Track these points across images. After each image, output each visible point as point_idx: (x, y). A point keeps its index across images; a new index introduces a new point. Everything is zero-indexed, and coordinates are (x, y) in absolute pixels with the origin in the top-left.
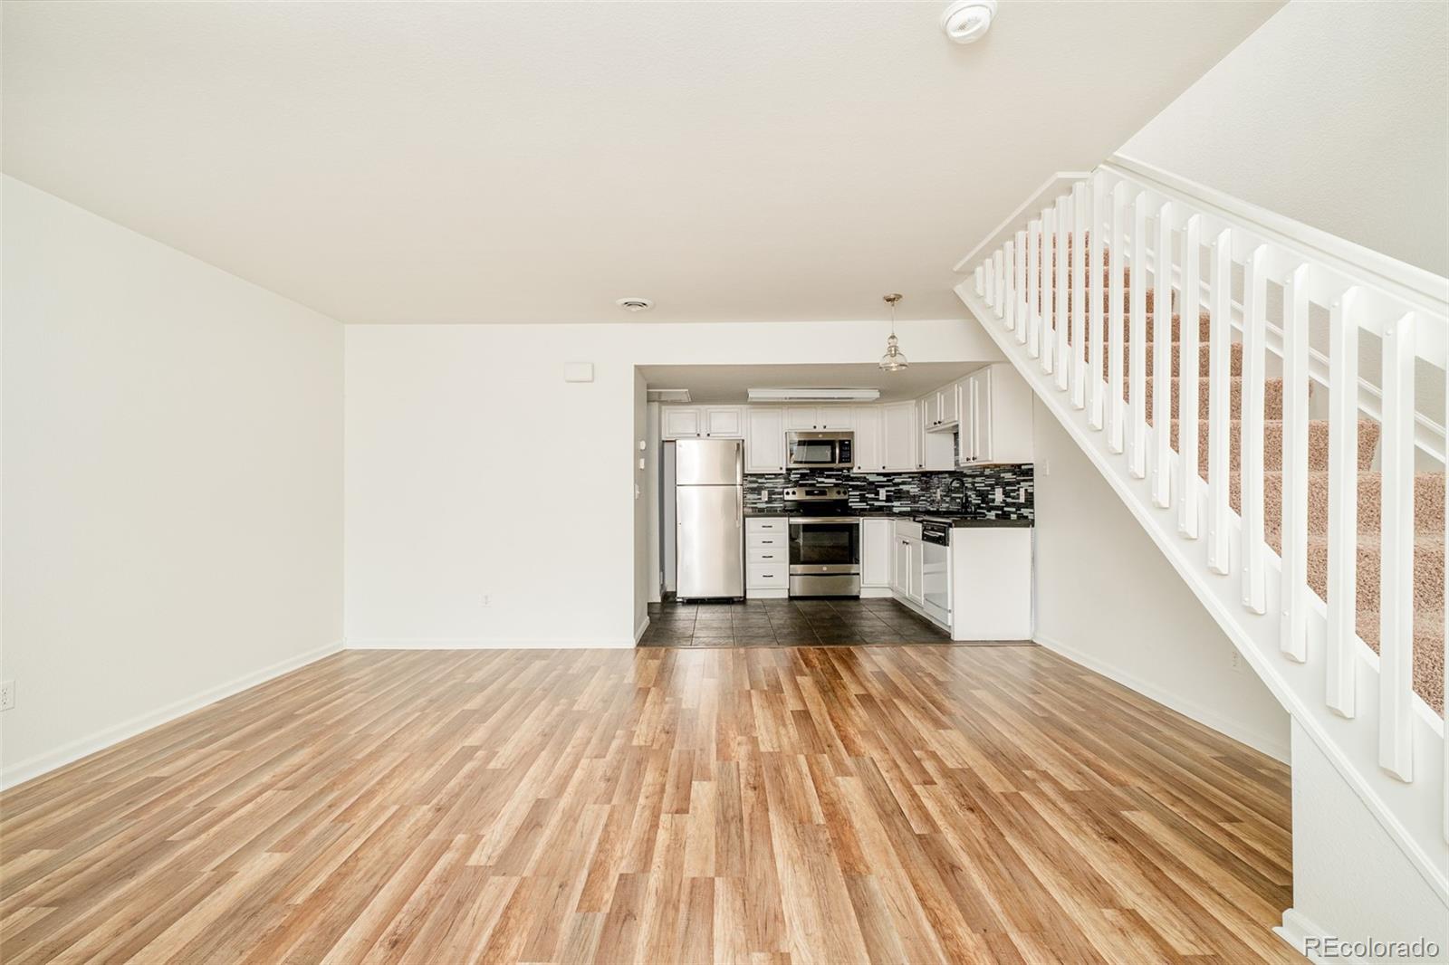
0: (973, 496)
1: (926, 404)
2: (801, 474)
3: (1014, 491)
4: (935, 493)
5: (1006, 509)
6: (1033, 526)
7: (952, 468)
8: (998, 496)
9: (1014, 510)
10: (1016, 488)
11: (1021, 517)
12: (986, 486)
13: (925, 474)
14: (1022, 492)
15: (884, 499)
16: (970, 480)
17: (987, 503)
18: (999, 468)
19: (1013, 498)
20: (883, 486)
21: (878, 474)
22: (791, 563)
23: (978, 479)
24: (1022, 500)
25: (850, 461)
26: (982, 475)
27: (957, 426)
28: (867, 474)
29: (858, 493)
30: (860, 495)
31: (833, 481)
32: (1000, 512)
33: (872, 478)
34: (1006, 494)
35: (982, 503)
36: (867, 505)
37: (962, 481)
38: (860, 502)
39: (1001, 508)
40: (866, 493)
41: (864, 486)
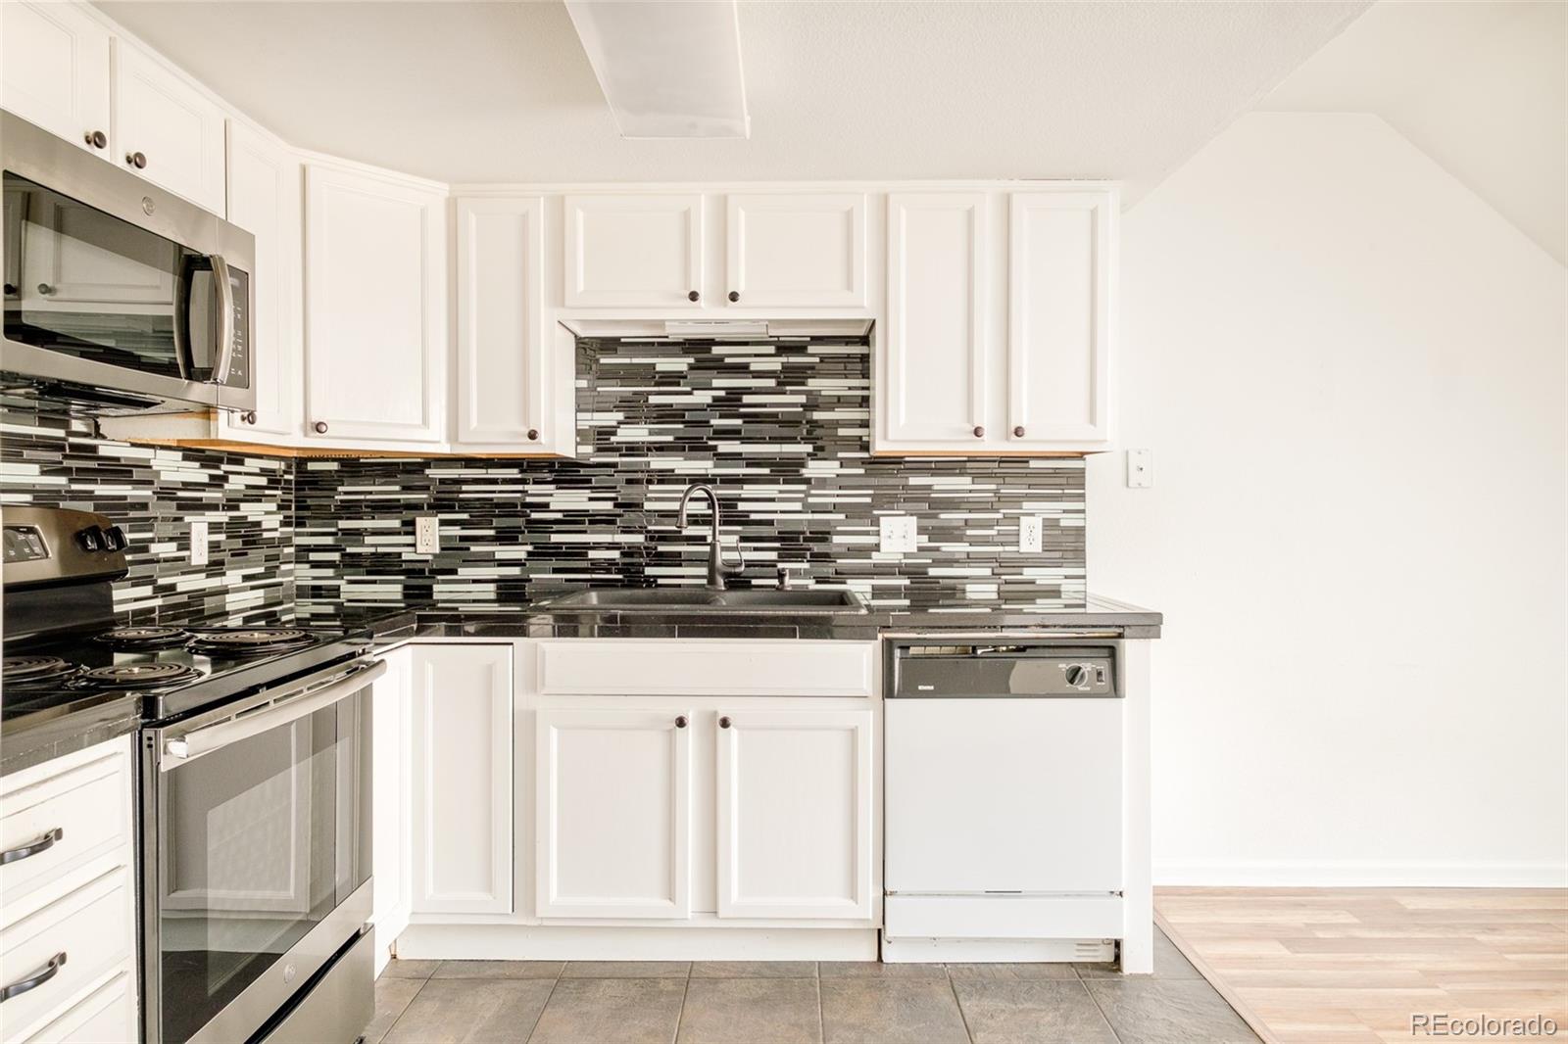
12: (815, 509)
15: (204, 559)
20: (200, 507)
21: (186, 452)
23: (757, 490)
32: (902, 582)
33: (169, 470)
35: (787, 557)
40: (149, 535)
41: (144, 506)
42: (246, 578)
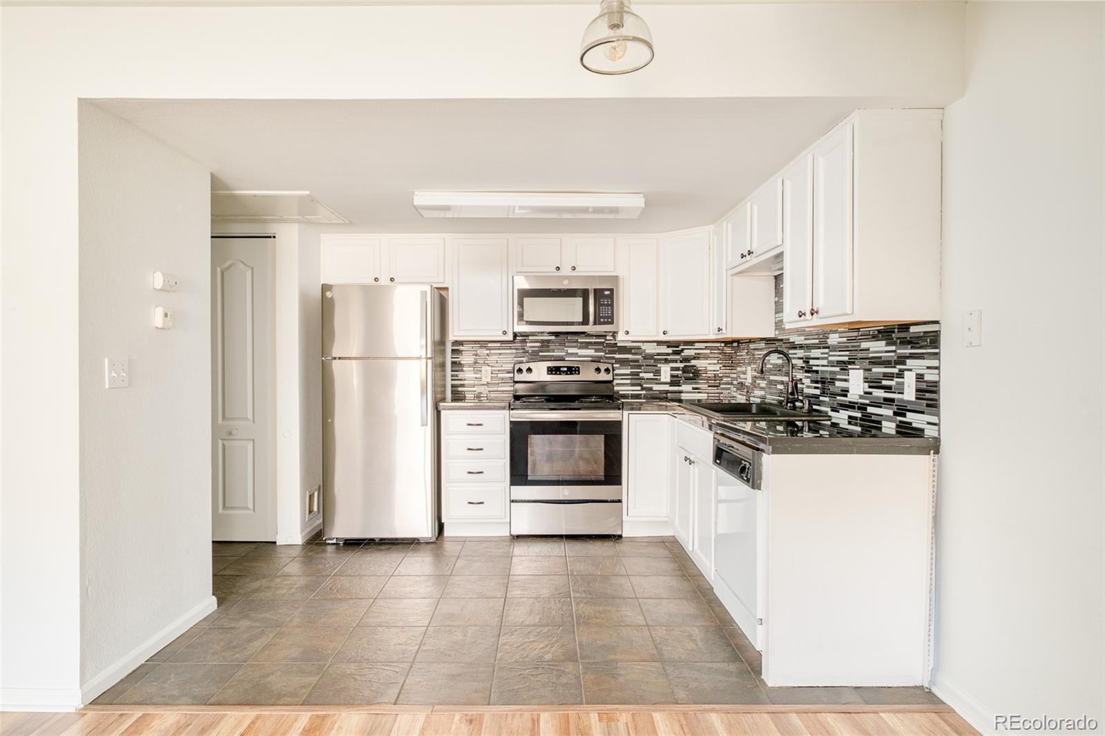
0: (807, 382)
1: (730, 226)
2: (542, 341)
3: (889, 376)
4: (744, 373)
5: (870, 410)
6: (937, 452)
7: (771, 333)
8: (856, 384)
9: (889, 413)
10: (895, 371)
11: (906, 431)
12: (831, 364)
13: (728, 343)
14: (910, 381)
15: (668, 380)
16: (800, 353)
17: (833, 395)
18: (857, 330)
19: (888, 389)
20: (667, 361)
21: (659, 343)
22: (513, 483)
23: (815, 353)
24: (909, 395)
25: (612, 323)
26: (823, 345)
27: (780, 256)
28: (643, 342)
29: (628, 371)
30: (632, 374)
31: (591, 352)
32: (859, 415)
33: (651, 349)
34: (874, 383)
35: (823, 393)
36: (643, 389)
37: (786, 355)
38: (633, 385)
39: (862, 408)
40: (640, 370)
41: (638, 361)
42: (694, 389)
